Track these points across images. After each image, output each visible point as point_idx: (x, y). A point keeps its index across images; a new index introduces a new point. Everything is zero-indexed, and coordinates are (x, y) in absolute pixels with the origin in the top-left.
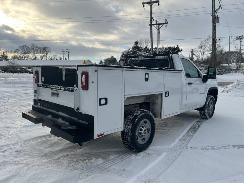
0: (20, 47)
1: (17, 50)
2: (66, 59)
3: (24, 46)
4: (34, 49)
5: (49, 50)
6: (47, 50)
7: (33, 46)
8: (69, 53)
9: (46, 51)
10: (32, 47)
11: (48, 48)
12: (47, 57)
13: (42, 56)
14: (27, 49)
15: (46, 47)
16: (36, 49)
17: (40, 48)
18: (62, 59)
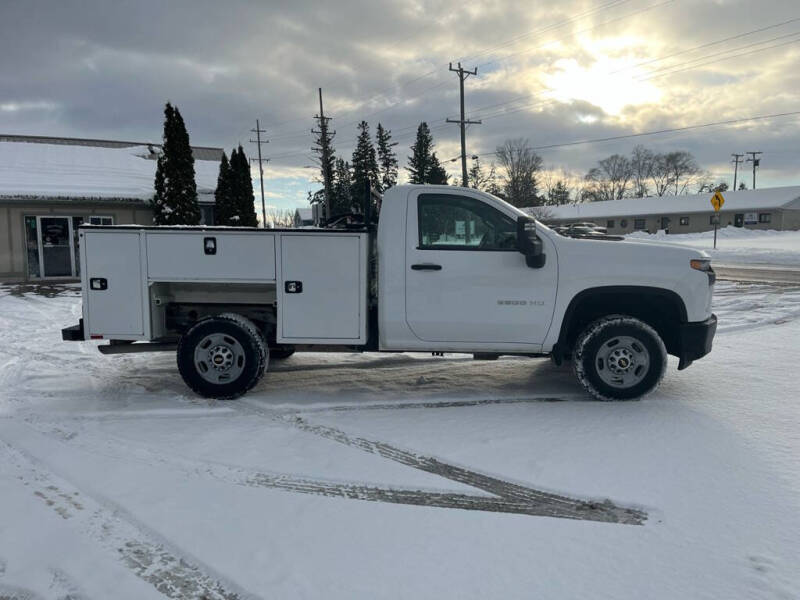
0: (601, 163)
1: (593, 171)
2: (742, 186)
3: (612, 157)
4: (641, 163)
5: (687, 160)
6: (680, 163)
7: (638, 155)
8: (756, 163)
9: (676, 168)
10: (636, 159)
11: (685, 154)
12: (677, 186)
13: (664, 183)
14: (620, 165)
15: (678, 154)
16: (647, 162)
17: (657, 159)
18: (731, 189)
